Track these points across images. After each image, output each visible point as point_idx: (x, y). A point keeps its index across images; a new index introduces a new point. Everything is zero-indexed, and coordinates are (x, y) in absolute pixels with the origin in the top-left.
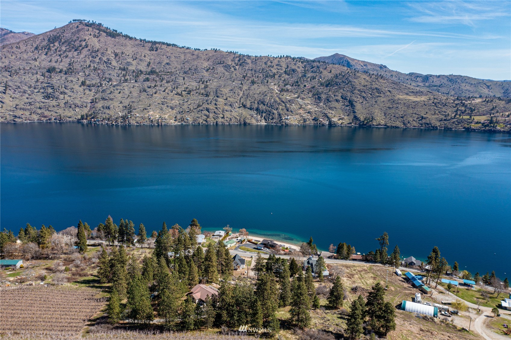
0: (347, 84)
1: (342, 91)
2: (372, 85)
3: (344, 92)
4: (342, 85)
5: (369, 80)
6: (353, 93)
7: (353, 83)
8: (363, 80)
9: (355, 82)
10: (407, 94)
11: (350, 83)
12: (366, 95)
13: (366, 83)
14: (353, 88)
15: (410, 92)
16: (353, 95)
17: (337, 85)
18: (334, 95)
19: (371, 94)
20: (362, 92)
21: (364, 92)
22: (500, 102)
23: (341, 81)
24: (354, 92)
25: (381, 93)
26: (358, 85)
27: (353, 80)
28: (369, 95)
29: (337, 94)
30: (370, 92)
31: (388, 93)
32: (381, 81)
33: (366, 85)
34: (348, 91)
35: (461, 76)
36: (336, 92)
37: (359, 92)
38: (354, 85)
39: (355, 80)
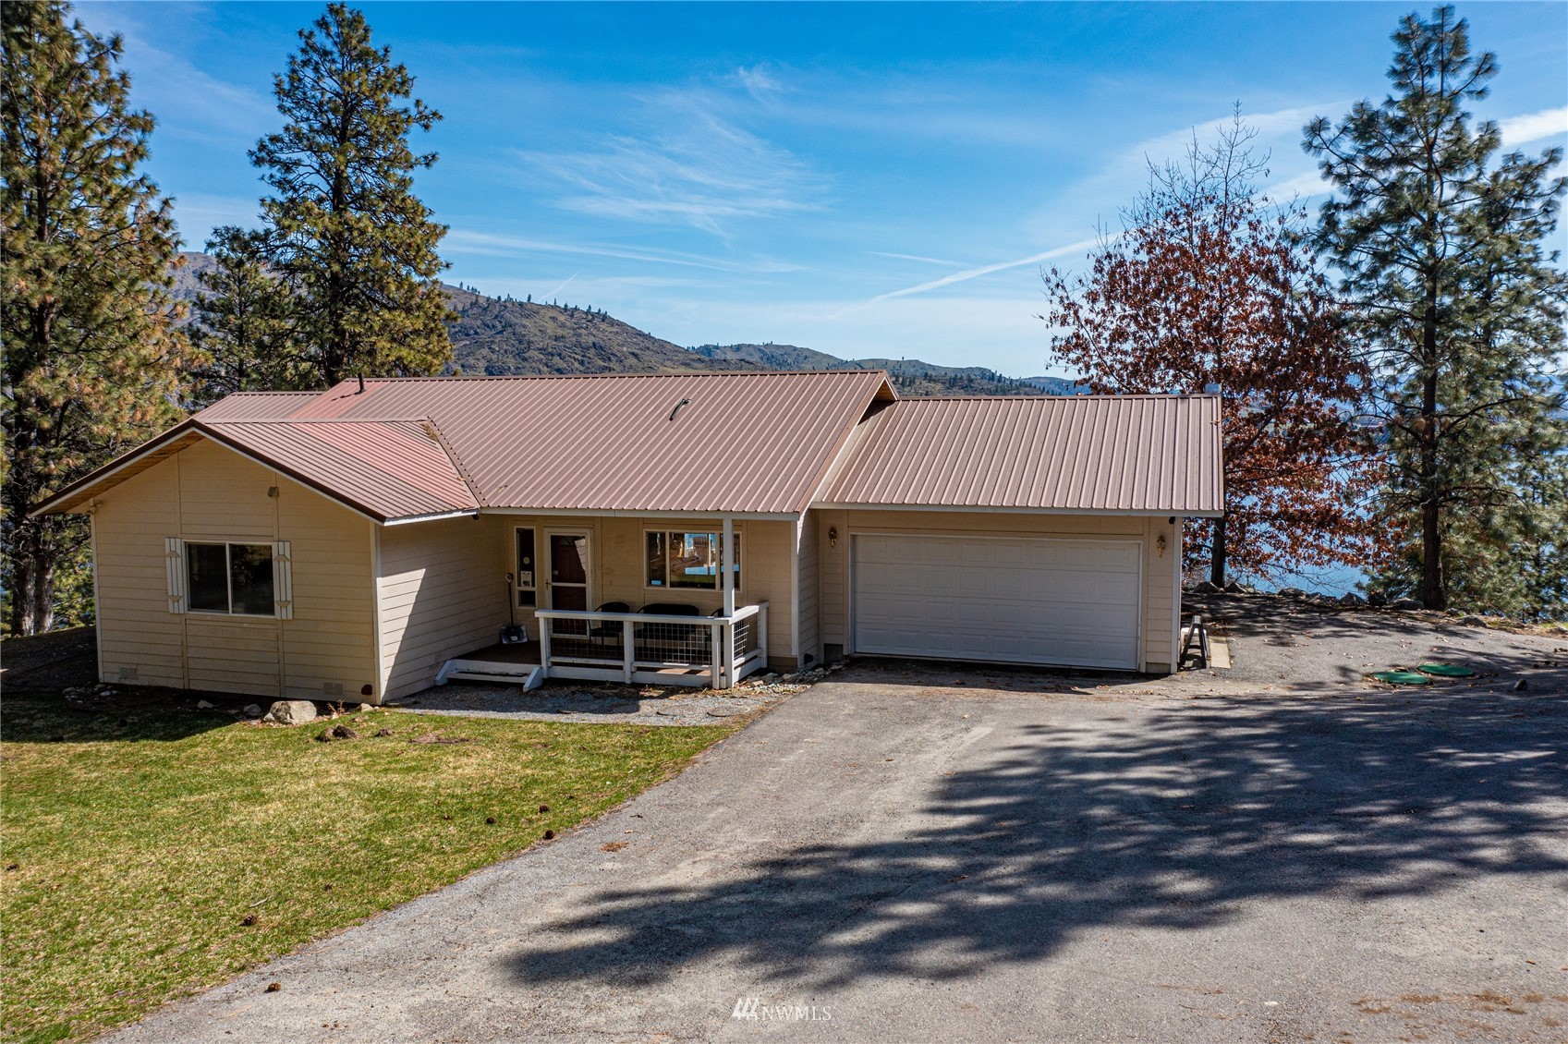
0: (501, 332)
1: (485, 351)
2: (580, 335)
3: (494, 357)
4: (485, 335)
5: (568, 324)
6: (525, 359)
7: (519, 330)
8: (551, 322)
9: (524, 326)
10: (686, 365)
11: (510, 330)
12: (565, 365)
13: (560, 332)
14: (520, 342)
15: (693, 360)
16: (525, 364)
17: (468, 335)
18: (463, 366)
19: (582, 363)
20: (553, 355)
21: (559, 355)
22: (932, 385)
23: (479, 323)
24: (526, 355)
25: (610, 359)
26: (536, 335)
27: (518, 321)
28: (576, 364)
29: (471, 361)
30: (577, 357)
31: (633, 361)
32: (603, 326)
33: (563, 337)
34: (506, 351)
35: (795, 349)
36: (467, 356)
37: (541, 356)
38: (524, 336)
39: (525, 322)
